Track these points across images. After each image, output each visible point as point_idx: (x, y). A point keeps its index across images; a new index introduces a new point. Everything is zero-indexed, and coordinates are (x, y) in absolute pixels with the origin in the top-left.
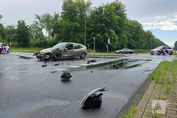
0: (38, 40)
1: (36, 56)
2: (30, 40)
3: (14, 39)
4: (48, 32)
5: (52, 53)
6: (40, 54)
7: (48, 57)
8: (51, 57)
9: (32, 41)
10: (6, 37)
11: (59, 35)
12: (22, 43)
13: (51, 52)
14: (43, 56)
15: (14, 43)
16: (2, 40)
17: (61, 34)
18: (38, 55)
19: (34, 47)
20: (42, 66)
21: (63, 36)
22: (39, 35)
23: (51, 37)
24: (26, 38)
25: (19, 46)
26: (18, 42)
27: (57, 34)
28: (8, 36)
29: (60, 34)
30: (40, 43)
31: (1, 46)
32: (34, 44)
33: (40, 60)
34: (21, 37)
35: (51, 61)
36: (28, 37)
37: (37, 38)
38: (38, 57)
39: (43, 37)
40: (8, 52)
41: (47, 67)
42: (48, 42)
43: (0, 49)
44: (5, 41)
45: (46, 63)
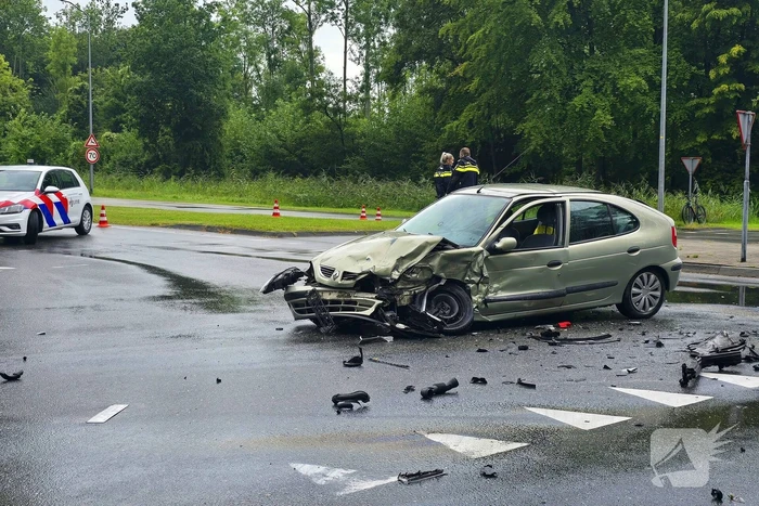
0: (284, 119)
1: (281, 292)
2: (223, 114)
3: (116, 110)
4: (355, 47)
5: (396, 275)
6: (311, 280)
7: (368, 305)
8: (392, 306)
9: (237, 122)
10: (58, 96)
11: (442, 75)
12: (165, 136)
13: (396, 268)
14: (333, 302)
15: (115, 135)
16: (34, 117)
17: (459, 70)
18: (300, 286)
19: (256, 174)
20: (336, 399)
21: (472, 86)
22: (294, 78)
23: (376, 90)
24: (199, 102)
25: (147, 163)
26: (141, 135)
27: (432, 62)
28: (75, 82)
29: (456, 64)
30: (301, 142)
31: (39, 187)
32: (255, 144)
33: (308, 322)
34: (163, 92)
35: (389, 339)
36: (209, 94)
37: (279, 101)
38: (295, 305)
39: (320, 90)
40: (81, 231)
41: (370, 413)
42: (359, 130)
43: (35, 209)
44: (52, 126)
45: (356, 362)
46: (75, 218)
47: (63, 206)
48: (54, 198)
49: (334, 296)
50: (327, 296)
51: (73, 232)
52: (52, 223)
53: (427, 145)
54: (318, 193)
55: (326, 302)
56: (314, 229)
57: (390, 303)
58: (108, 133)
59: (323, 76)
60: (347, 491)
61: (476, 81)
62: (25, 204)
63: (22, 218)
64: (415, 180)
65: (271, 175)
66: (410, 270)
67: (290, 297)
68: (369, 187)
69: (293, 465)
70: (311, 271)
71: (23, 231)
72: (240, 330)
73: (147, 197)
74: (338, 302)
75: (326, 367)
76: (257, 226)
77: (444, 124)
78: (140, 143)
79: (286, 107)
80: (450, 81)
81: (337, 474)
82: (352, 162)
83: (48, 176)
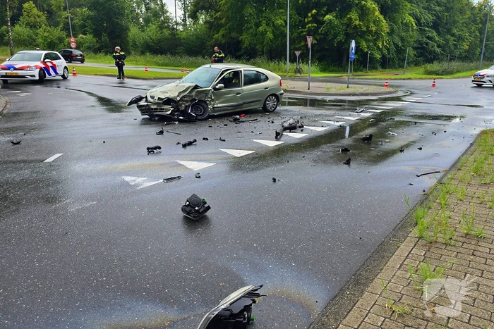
0: (152, 32)
1: (135, 105)
2: (127, 29)
3: (83, 26)
5: (178, 99)
6: (147, 101)
7: (168, 110)
8: (178, 110)
9: (134, 31)
10: (59, 19)
11: (212, 16)
12: (105, 38)
13: (178, 96)
14: (155, 109)
15: (84, 36)
16: (48, 28)
17: (218, 14)
18: (143, 103)
20: (148, 149)
21: (223, 21)
22: (156, 15)
23: (189, 21)
24: (117, 23)
25: (99, 48)
26: (95, 36)
27: (208, 12)
28: (65, 14)
29: (217, 11)
30: (160, 41)
31: (42, 60)
32: (142, 41)
33: (147, 116)
34: (102, 19)
35: (177, 123)
36: (121, 21)
37: (150, 24)
38: (141, 110)
39: (168, 19)
40: (64, 78)
41: (162, 154)
42: (182, 37)
43: (41, 69)
44: (57, 32)
45: (161, 133)
46: (60, 71)
47: (54, 68)
48: (49, 64)
49: (155, 107)
50: (153, 107)
51: (61, 78)
52: (50, 74)
53: (208, 43)
54: (167, 61)
55: (152, 109)
56: (160, 76)
57: (177, 109)
58: (81, 36)
59: (168, 14)
60: (142, 187)
61: (224, 19)
62: (36, 67)
63: (36, 73)
64: (203, 57)
65: (148, 54)
66: (184, 97)
67: (139, 107)
68: (186, 59)
69: (123, 177)
70: (146, 97)
71: (37, 78)
72: (119, 120)
73: (98, 62)
74: (157, 109)
75: (150, 134)
76: (137, 75)
77: (214, 35)
78: (95, 40)
79: (153, 27)
80: (215, 19)
81: (140, 180)
82: (180, 49)
83: (46, 55)
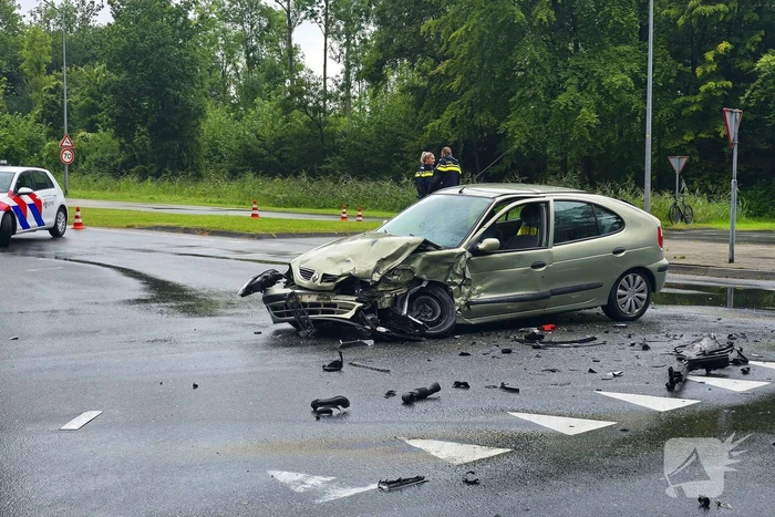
0: (263, 118)
1: (259, 295)
2: (201, 113)
3: (91, 110)
4: (335, 45)
5: (376, 277)
6: (290, 282)
7: (348, 308)
8: (373, 309)
9: (215, 120)
10: (34, 95)
11: (424, 73)
12: (142, 137)
13: (376, 270)
14: (312, 304)
15: (90, 135)
16: (6, 117)
17: (441, 68)
18: (279, 289)
19: (234, 174)
20: (315, 405)
21: (455, 85)
22: (273, 76)
23: (357, 88)
24: (176, 101)
25: (124, 164)
26: (118, 134)
27: (413, 60)
28: (50, 81)
29: (438, 62)
30: (280, 142)
31: (12, 188)
32: (234, 144)
33: (287, 326)
34: (139, 90)
35: (370, 342)
36: (186, 93)
37: (258, 100)
38: (274, 308)
39: (299, 89)
40: (56, 233)
41: (350, 419)
42: (339, 129)
43: (8, 211)
44: (26, 126)
45: (336, 366)
46: (49, 220)
47: (37, 207)
48: (28, 200)
49: (313, 299)
50: (306, 299)
51: (47, 234)
52: (25, 225)
53: (410, 145)
54: (298, 193)
55: (305, 305)
56: (294, 230)
57: (370, 306)
58: (83, 133)
59: (302, 74)
60: (327, 498)
61: (459, 79)
64: (397, 179)
65: (250, 176)
66: (391, 272)
67: (268, 300)
68: (350, 187)
69: (271, 473)
70: (290, 273)
72: (217, 334)
73: (123, 199)
74: (317, 305)
75: (305, 371)
76: (236, 228)
77: (426, 122)
78: (116, 143)
79: (265, 107)
80: (432, 79)
81: (316, 481)
82: (332, 162)
83: (22, 177)
